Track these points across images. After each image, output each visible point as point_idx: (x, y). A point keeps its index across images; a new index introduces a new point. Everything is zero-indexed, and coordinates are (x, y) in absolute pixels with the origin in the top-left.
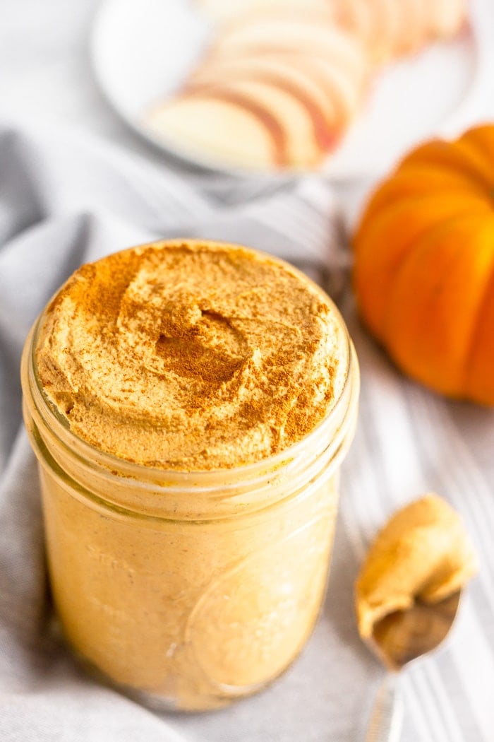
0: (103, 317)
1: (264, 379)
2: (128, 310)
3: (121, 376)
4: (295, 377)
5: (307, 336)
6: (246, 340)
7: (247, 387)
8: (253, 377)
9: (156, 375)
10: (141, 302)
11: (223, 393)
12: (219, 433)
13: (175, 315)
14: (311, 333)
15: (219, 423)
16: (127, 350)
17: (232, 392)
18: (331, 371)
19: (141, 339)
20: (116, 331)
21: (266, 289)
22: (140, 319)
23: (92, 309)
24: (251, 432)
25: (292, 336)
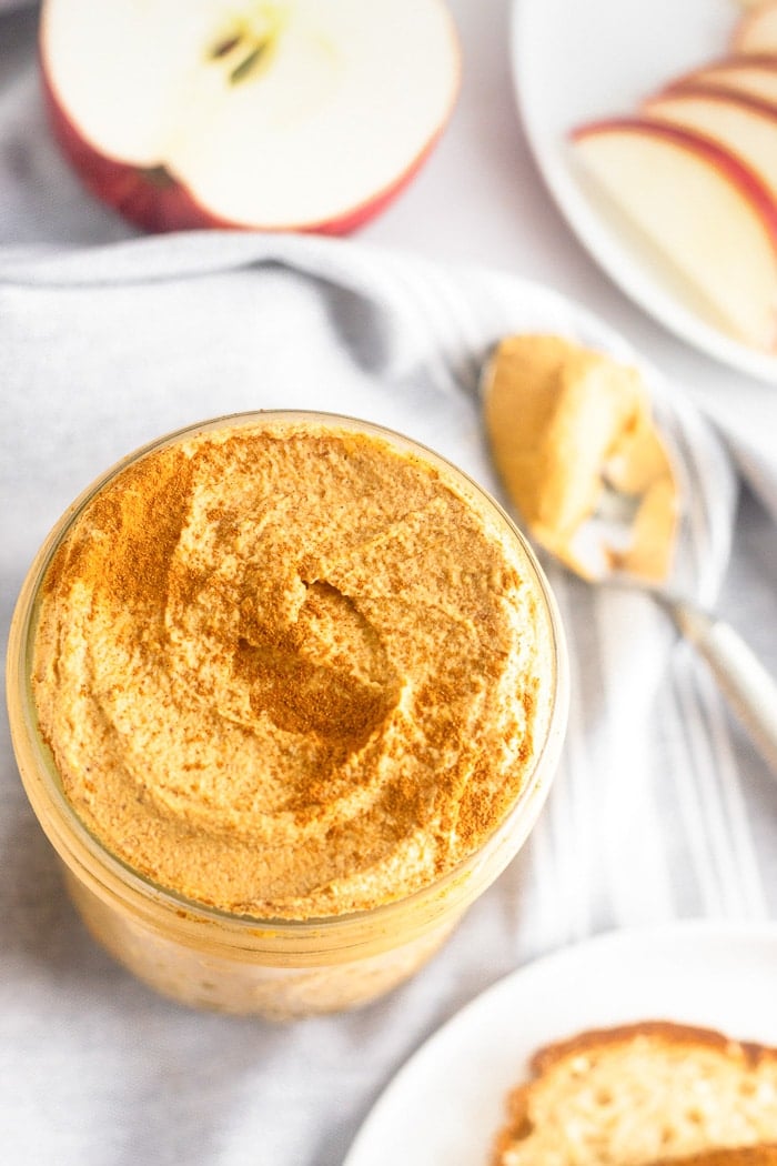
0: (141, 606)
1: (419, 736)
2: (183, 589)
3: (180, 732)
4: (470, 728)
5: (487, 638)
6: (383, 646)
7: (392, 755)
8: (401, 737)
9: (238, 727)
10: (202, 568)
11: (353, 770)
12: (350, 846)
13: (262, 603)
14: (492, 632)
15: (349, 826)
16: (185, 676)
17: (369, 765)
18: (528, 703)
19: (208, 651)
20: (164, 639)
21: (411, 526)
22: (203, 608)
23: (121, 592)
24: (404, 846)
25: (462, 639)
